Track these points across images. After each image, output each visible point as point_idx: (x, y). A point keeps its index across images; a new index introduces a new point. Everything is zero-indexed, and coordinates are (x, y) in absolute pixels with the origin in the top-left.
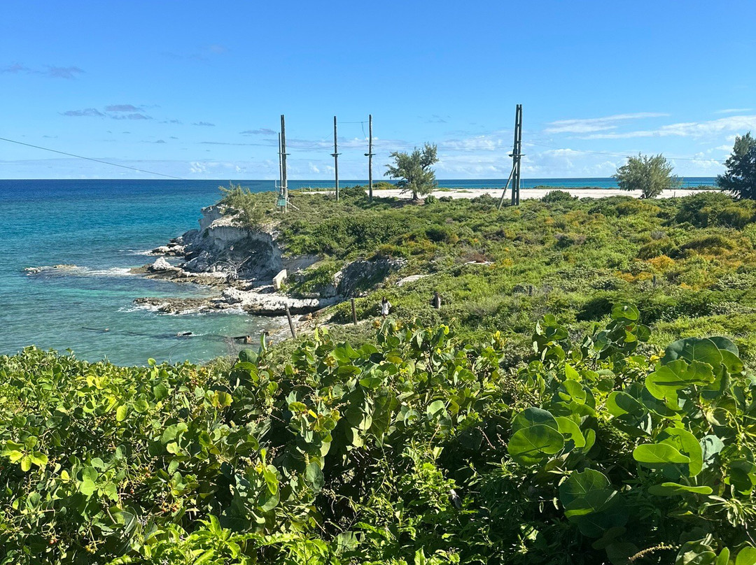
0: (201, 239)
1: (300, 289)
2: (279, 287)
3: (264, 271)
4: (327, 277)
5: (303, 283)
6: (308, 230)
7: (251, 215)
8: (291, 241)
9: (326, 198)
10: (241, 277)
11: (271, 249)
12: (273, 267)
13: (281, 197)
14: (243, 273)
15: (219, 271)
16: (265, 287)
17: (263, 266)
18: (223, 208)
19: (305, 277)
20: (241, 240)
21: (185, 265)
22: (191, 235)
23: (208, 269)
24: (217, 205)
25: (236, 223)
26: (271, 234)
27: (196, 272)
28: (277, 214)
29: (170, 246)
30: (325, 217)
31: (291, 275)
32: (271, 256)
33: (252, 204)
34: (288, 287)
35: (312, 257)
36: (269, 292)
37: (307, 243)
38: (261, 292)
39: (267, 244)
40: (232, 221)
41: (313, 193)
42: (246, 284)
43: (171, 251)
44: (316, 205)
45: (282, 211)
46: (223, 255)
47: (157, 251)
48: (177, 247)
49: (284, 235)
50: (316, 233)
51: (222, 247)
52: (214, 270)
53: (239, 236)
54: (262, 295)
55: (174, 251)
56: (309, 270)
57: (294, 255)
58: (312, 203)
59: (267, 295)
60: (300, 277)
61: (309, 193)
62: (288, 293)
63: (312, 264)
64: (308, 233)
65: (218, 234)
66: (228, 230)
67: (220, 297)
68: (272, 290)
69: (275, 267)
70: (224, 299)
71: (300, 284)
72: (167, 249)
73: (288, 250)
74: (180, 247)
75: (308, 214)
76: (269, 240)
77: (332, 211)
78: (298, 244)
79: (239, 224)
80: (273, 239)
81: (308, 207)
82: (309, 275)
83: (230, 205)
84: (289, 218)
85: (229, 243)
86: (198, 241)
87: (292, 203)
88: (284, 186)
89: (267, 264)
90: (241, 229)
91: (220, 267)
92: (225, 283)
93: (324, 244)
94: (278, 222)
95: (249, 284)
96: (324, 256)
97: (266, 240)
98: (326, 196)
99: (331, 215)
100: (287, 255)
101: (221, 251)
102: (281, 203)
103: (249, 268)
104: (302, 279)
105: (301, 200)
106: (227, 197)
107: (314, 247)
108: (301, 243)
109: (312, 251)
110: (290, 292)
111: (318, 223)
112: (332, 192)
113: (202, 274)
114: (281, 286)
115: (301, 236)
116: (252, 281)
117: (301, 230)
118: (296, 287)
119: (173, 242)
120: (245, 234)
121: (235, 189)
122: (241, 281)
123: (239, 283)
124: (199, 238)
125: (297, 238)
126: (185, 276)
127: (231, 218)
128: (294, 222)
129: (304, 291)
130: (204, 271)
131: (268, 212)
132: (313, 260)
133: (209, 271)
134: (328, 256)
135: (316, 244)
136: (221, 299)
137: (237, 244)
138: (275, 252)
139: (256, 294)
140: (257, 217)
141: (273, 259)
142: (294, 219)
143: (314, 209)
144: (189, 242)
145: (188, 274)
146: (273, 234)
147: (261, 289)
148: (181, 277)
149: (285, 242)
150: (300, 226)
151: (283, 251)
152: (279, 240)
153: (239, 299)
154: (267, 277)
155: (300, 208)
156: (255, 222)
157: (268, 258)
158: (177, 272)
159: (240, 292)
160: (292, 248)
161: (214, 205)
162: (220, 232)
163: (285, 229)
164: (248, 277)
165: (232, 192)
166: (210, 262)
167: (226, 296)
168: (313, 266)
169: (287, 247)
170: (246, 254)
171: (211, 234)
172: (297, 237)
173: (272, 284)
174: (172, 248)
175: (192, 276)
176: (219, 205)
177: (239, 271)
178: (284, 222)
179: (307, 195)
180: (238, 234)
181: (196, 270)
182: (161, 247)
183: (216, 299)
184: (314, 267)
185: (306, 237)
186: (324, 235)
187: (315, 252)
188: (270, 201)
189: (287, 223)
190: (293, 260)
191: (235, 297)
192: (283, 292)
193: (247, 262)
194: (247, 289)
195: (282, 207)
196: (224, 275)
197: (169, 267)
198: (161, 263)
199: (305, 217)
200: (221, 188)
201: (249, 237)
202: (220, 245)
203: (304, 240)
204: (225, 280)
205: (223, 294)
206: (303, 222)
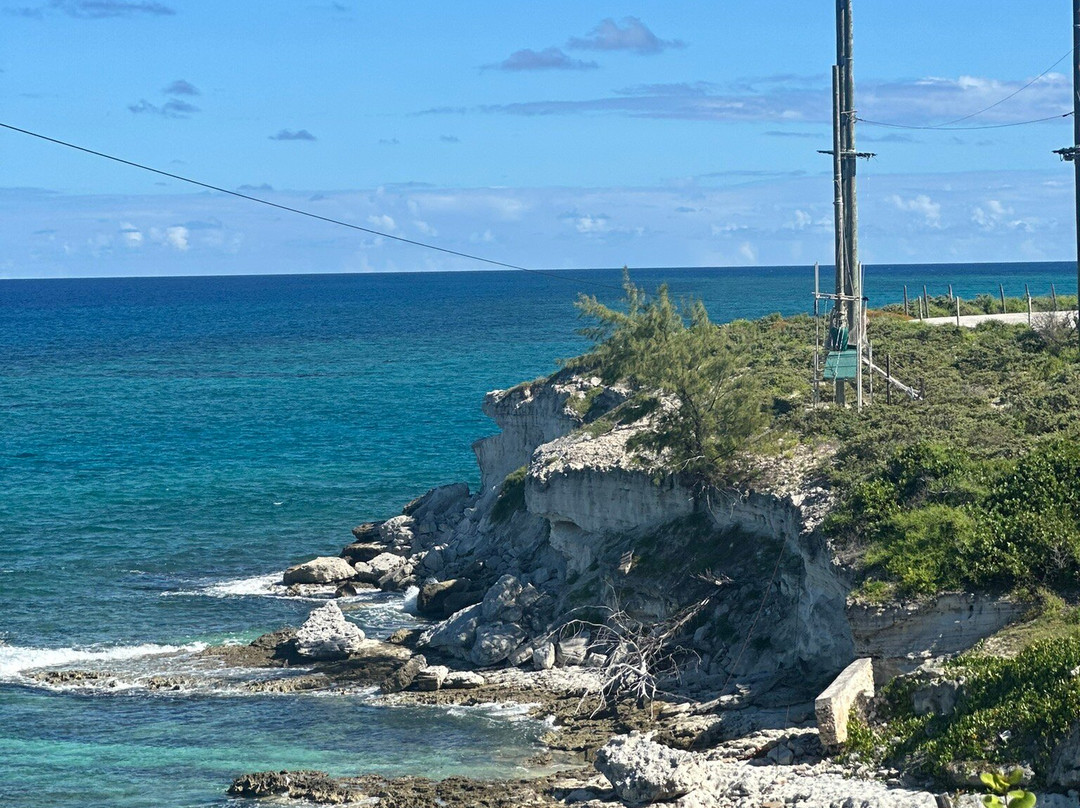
0: (484, 524)
1: (940, 750)
2: (842, 736)
3: (767, 664)
4: (1063, 697)
5: (952, 718)
6: (964, 485)
7: (712, 421)
8: (889, 533)
9: (1030, 341)
10: (673, 691)
11: (797, 569)
12: (809, 649)
13: (837, 341)
14: (677, 673)
15: (572, 663)
16: (776, 734)
17: (762, 644)
18: (578, 392)
19: (957, 695)
20: (664, 528)
21: (426, 637)
22: (441, 509)
23: (523, 657)
24: (553, 379)
25: (647, 453)
26: (797, 500)
27: (474, 667)
28: (823, 415)
29: (355, 557)
30: (1033, 427)
31: (897, 684)
32: (796, 601)
33: (717, 372)
34: (882, 738)
35: (985, 602)
36: (797, 759)
37: (965, 541)
38: (761, 757)
39: (776, 547)
40: (630, 445)
41: (968, 322)
42: (691, 719)
43: (362, 578)
44: (990, 374)
45: (840, 399)
46: (587, 594)
47: (306, 577)
48: (386, 562)
49: (858, 504)
50: (1001, 498)
51: (580, 559)
52: (550, 660)
53: (657, 511)
54: (768, 773)
55: (372, 579)
56: (977, 664)
57: (906, 592)
58: (972, 363)
59: (788, 769)
60: (936, 695)
61: (952, 320)
62: (887, 764)
63: (986, 636)
64: (964, 498)
65: (565, 504)
66: (611, 486)
67: (584, 775)
68: (809, 751)
69: (814, 648)
70: (603, 782)
71: (940, 725)
72: (343, 568)
73: (880, 571)
74: (395, 559)
75: (960, 413)
76: (789, 528)
77: (1065, 401)
78: (922, 545)
79: (660, 459)
80: (810, 524)
81: (952, 383)
82: (977, 684)
83: (610, 377)
84: (875, 433)
85: (614, 543)
86: (470, 532)
87: (884, 364)
88: (849, 292)
89: (780, 634)
90: (666, 482)
91: (578, 647)
92: (601, 716)
93: (1039, 548)
94: (828, 449)
95: (705, 723)
96: (1039, 600)
97: (772, 527)
98: (1031, 334)
99: (1063, 417)
100: (873, 596)
101: (576, 577)
102: (839, 365)
103: (702, 653)
104: (946, 702)
105: (920, 353)
106: (611, 343)
107: (998, 559)
108: (936, 542)
109: (984, 577)
110: (894, 758)
111: (1008, 454)
112: (1060, 316)
113: (496, 676)
114: (851, 733)
115: (935, 510)
116: (718, 710)
117: (934, 486)
118: (920, 737)
119: (366, 538)
120: (682, 502)
121: (645, 308)
122: (667, 707)
123: (662, 716)
124: (475, 520)
125: (917, 519)
126: (430, 685)
127: (623, 435)
128: (899, 448)
129: (959, 757)
130: (503, 664)
131: (782, 407)
132: (988, 618)
133: (530, 665)
134: (1060, 602)
135: (1004, 548)
136: (592, 783)
137: (648, 544)
138: (818, 583)
139: (743, 767)
140: (737, 428)
141: (805, 611)
142: (896, 436)
143: (982, 393)
144: (434, 537)
145: (441, 673)
146: (808, 501)
147: (760, 742)
148: (412, 688)
149: (863, 539)
150: (927, 465)
151: (857, 578)
152: (832, 530)
153: (671, 784)
154: (783, 693)
155: (922, 385)
156: (726, 452)
157: (785, 607)
158: (398, 664)
159: (675, 753)
160: (896, 565)
161: (541, 379)
162: (578, 493)
163: (859, 480)
164: (696, 692)
165: (633, 320)
166: (533, 623)
167: (614, 771)
168: (991, 643)
169: (871, 558)
170: (686, 591)
171: (536, 503)
172: (916, 515)
173: (810, 719)
174: (362, 566)
175: (458, 684)
176: (564, 376)
177: (658, 665)
178: (851, 450)
179: (945, 330)
180: (653, 501)
181: (472, 656)
182: (321, 561)
183: (570, 784)
184: (999, 649)
185: (959, 517)
186: (1037, 506)
187: (1002, 582)
188: (785, 357)
189: (864, 453)
190: (905, 617)
191: (652, 775)
192: (863, 759)
193: (691, 627)
194: (704, 742)
195: (840, 382)
196: (593, 682)
197: (364, 644)
198: (326, 625)
199: (944, 425)
200: (589, 304)
201: (698, 518)
202: (572, 550)
203: (949, 529)
204: (601, 704)
205: (603, 764)
206: (939, 447)
